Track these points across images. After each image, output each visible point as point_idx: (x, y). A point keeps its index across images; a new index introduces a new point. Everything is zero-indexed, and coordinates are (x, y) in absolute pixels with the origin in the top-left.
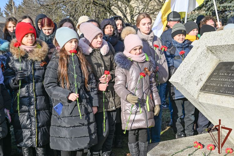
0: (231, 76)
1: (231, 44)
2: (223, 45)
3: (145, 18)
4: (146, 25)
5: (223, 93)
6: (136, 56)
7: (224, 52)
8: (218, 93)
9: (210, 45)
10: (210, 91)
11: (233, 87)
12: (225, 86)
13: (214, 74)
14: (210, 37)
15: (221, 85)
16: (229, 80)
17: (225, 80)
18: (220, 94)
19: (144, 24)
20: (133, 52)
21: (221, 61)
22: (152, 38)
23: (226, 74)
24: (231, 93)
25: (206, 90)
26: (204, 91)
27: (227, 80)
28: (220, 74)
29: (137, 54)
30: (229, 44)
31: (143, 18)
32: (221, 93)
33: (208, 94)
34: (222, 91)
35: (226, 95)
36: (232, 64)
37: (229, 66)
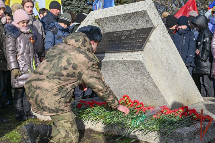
0: (114, 40)
1: (115, 15)
2: (109, 17)
3: (28, 2)
4: (30, 8)
6: (23, 28)
7: (108, 23)
9: (97, 18)
11: (117, 46)
12: (110, 46)
14: (97, 13)
15: (107, 47)
16: (113, 43)
17: (110, 43)
18: (107, 52)
19: (28, 7)
20: (21, 24)
22: (32, 18)
23: (110, 40)
24: (116, 50)
27: (112, 43)
28: (105, 40)
29: (24, 26)
30: (114, 15)
31: (27, 2)
32: (109, 51)
34: (108, 50)
35: (112, 52)
36: (113, 33)
37: (111, 34)
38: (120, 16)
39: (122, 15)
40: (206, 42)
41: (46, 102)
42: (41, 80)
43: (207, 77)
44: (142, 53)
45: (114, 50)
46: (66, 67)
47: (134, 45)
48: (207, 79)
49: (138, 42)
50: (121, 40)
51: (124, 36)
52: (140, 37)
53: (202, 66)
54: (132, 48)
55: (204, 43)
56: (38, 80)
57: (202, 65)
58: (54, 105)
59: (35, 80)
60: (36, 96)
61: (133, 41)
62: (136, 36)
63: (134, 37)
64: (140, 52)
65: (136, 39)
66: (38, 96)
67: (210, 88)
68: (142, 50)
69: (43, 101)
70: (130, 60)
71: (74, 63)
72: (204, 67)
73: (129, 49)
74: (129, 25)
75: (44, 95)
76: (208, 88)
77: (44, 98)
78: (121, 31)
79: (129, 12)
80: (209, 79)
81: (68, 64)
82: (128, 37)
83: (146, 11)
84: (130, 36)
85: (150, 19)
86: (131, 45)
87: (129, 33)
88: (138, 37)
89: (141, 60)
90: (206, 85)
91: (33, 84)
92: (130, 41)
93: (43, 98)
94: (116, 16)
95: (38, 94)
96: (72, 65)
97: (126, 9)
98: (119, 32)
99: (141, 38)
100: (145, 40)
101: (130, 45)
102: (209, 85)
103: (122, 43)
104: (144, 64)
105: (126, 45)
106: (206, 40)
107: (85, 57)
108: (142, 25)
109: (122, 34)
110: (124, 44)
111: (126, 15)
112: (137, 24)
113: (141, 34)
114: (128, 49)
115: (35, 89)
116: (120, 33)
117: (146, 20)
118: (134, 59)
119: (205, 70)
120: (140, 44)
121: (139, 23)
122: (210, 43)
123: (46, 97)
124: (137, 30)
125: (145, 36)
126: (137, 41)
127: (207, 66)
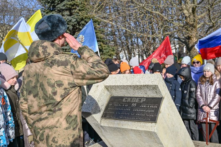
0: (124, 106)
2: (119, 86)
5: (122, 118)
8: (118, 118)
9: (107, 85)
10: (111, 118)
11: (129, 114)
12: (122, 113)
13: (110, 105)
15: (119, 113)
16: (124, 109)
17: (121, 109)
18: (120, 119)
21: (112, 96)
23: (120, 105)
24: (129, 118)
25: (107, 117)
26: (106, 118)
28: (115, 105)
33: (109, 120)
34: (121, 118)
35: (125, 120)
36: (122, 98)
37: (120, 99)
38: (130, 86)
39: (133, 86)
40: (194, 91)
41: (59, 139)
42: (44, 119)
43: (193, 121)
44: (156, 125)
45: (127, 118)
46: (53, 92)
47: (147, 115)
48: (193, 123)
49: (151, 112)
50: (132, 108)
51: (135, 103)
52: (151, 107)
53: (189, 113)
54: (145, 119)
55: (191, 92)
56: (41, 120)
57: (189, 111)
58: (68, 140)
59: (38, 121)
60: (47, 136)
61: (144, 111)
62: (147, 106)
63: (144, 106)
64: (154, 124)
65: (147, 109)
66: (49, 136)
67: (196, 131)
68: (156, 122)
69: (56, 140)
70: (144, 130)
71: (56, 82)
72: (191, 113)
73: (143, 119)
74: (138, 93)
75: (55, 133)
76: (194, 132)
77: (57, 136)
78: (130, 97)
79: (141, 84)
80: (195, 124)
81: (53, 87)
82: (138, 105)
83: (157, 85)
84: (140, 104)
85: (160, 91)
86: (144, 115)
87: (138, 101)
88: (149, 107)
89: (156, 131)
90: (192, 129)
91: (37, 125)
92: (141, 111)
93: (55, 137)
94: (127, 86)
95: (48, 134)
96: (56, 85)
97: (136, 79)
98: (128, 97)
99: (153, 109)
100: (157, 111)
101: (142, 115)
102: (195, 129)
103: (134, 111)
104: (158, 135)
105: (139, 115)
106: (193, 89)
107: (58, 66)
108: (151, 94)
109: (131, 101)
110: (136, 112)
111: (137, 86)
112: (147, 94)
113: (151, 104)
114: (141, 119)
115: (42, 131)
116: (129, 100)
117: (156, 92)
118: (149, 130)
119: (192, 116)
120: (152, 116)
121: (148, 93)
122: (196, 93)
123: (57, 134)
124: (147, 98)
125: (156, 107)
126: (149, 111)
127: (193, 112)
